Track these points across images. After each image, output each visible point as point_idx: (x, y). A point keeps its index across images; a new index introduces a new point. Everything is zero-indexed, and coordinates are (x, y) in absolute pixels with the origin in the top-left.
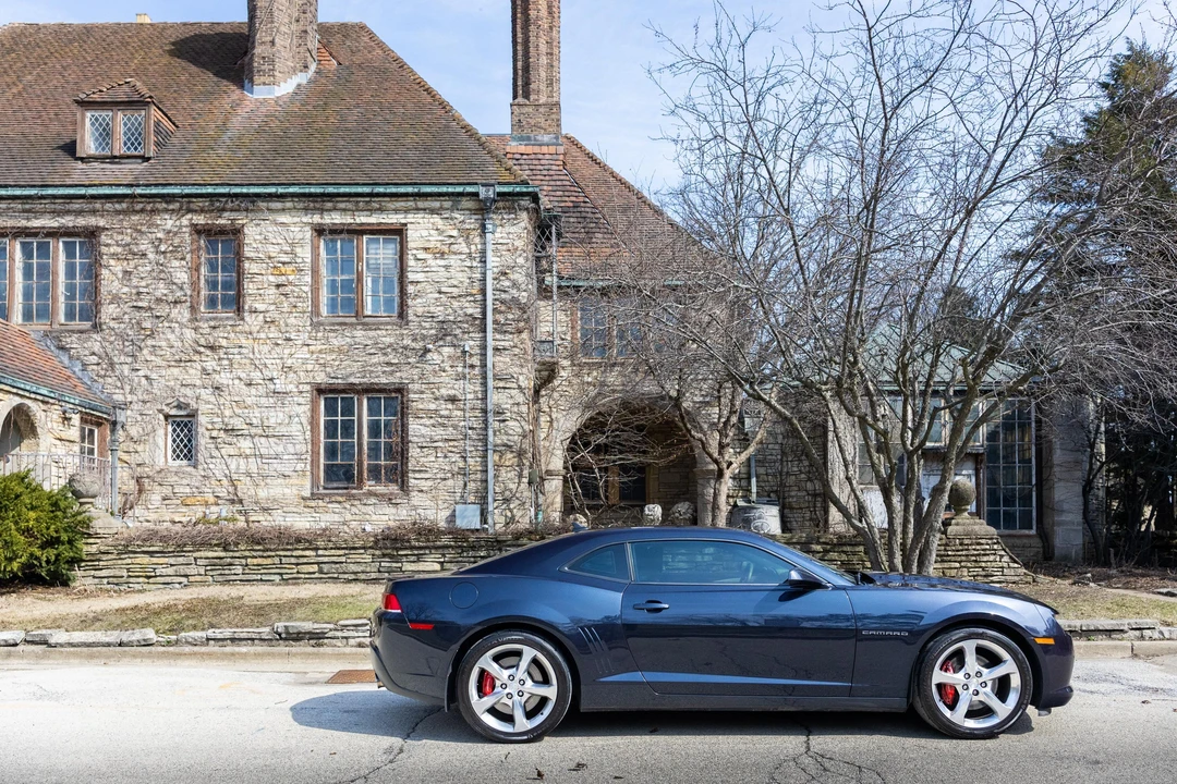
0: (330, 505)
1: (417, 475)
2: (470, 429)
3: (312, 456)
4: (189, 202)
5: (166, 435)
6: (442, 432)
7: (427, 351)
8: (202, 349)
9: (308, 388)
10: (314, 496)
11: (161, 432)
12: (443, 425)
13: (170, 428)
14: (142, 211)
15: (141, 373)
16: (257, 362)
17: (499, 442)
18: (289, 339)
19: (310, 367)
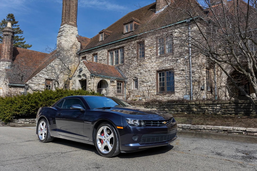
0: (160, 96)
1: (176, 89)
2: (187, 77)
3: (156, 86)
4: (136, 38)
5: (134, 83)
6: (181, 78)
7: (178, 60)
8: (138, 66)
9: (155, 71)
10: (157, 95)
11: (133, 83)
12: (181, 77)
13: (134, 82)
14: (130, 41)
15: (130, 72)
16: (147, 67)
17: (194, 79)
18: (152, 61)
19: (156, 67)
